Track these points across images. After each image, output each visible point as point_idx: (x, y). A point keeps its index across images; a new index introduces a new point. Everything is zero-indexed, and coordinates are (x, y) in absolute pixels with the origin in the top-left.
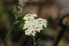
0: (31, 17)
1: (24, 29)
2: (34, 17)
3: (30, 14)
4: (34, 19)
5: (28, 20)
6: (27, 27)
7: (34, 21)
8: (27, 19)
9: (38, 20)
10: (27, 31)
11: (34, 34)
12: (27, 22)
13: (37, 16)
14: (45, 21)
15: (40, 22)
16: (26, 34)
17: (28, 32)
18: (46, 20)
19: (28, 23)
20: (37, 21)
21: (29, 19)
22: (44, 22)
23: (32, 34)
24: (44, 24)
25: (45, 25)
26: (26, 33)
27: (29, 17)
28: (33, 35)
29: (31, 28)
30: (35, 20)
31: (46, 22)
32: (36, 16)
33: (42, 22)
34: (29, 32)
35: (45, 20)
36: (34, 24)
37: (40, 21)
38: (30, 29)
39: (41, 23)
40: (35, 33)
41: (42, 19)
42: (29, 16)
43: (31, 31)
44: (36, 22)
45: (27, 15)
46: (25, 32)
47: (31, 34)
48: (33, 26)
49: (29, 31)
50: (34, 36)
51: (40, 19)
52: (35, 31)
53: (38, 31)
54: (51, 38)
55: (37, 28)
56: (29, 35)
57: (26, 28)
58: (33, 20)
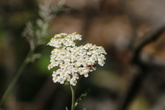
0: (68, 40)
1: (49, 69)
2: (74, 41)
3: (64, 34)
4: (74, 45)
5: (61, 48)
6: (57, 63)
7: (75, 51)
8: (59, 45)
9: (84, 47)
10: (57, 73)
11: (73, 82)
12: (58, 52)
13: (81, 39)
14: (101, 50)
15: (88, 53)
16: (55, 82)
17: (59, 75)
18: (103, 49)
19: (59, 55)
20: (80, 51)
21: (62, 44)
22: (97, 53)
23: (68, 80)
24: (98, 56)
25: (99, 60)
26: (54, 79)
27: (62, 40)
28: (71, 83)
29: (66, 66)
30: (78, 48)
31: (103, 54)
32: (79, 37)
33: (94, 52)
34: (61, 76)
35: (99, 47)
36: (73, 57)
37: (88, 50)
38: (65, 68)
39: (90, 56)
40: (75, 78)
41: (94, 47)
42: (63, 37)
43: (66, 75)
44: (78, 53)
45: (59, 35)
46: (53, 75)
47: (65, 81)
48: (72, 61)
49: (61, 74)
50: (74, 85)
51: (88, 46)
52: (76, 74)
53: (83, 75)
54: (112, 95)
55: (82, 66)
56: (62, 83)
57: (54, 66)
58: (72, 47)
